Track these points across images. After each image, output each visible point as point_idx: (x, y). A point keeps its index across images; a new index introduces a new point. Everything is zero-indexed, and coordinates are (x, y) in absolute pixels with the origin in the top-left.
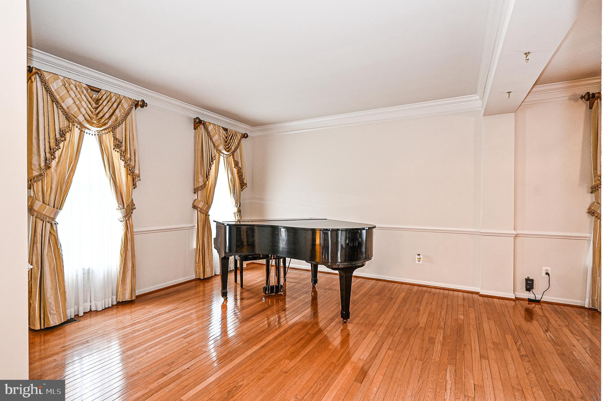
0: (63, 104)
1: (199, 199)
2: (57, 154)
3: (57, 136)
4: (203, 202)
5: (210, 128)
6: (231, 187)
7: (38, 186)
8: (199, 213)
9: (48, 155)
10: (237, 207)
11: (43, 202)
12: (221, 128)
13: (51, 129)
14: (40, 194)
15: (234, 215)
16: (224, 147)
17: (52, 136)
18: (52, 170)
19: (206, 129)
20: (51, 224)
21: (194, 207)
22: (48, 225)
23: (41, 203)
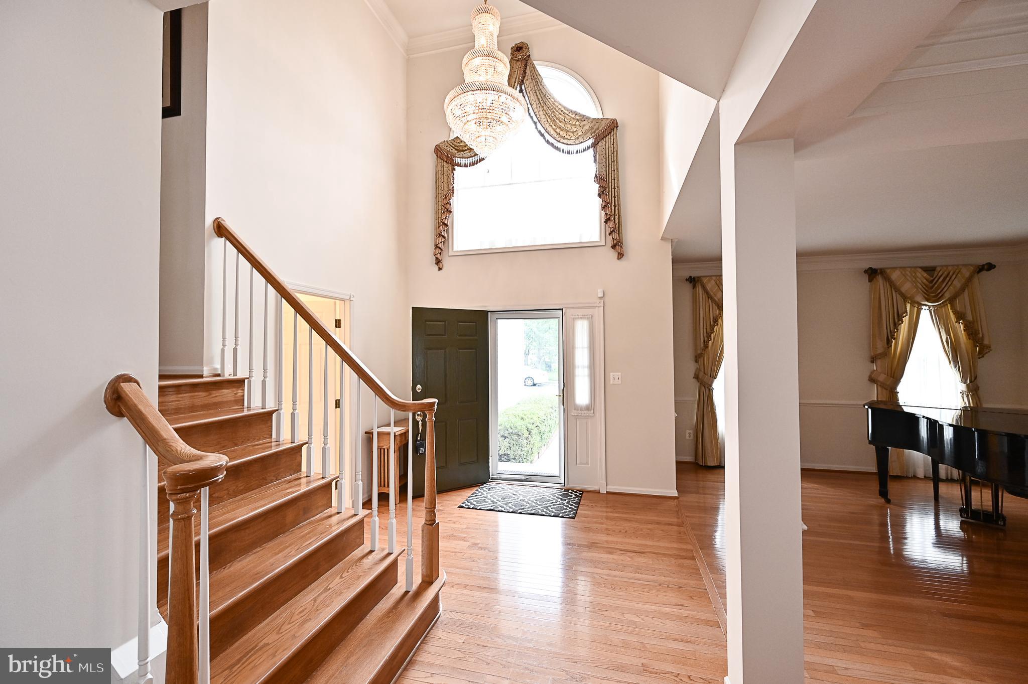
0: (715, 298)
1: (879, 370)
2: (712, 336)
3: (711, 323)
4: (885, 374)
5: (895, 276)
6: (949, 352)
7: (701, 361)
8: (879, 388)
9: (706, 338)
10: (964, 383)
11: (704, 373)
12: (920, 270)
13: (708, 319)
14: (702, 367)
15: (961, 394)
16: (924, 297)
17: (708, 324)
18: (710, 348)
19: (887, 279)
20: (709, 389)
21: (872, 380)
22: (707, 390)
23: (703, 373)
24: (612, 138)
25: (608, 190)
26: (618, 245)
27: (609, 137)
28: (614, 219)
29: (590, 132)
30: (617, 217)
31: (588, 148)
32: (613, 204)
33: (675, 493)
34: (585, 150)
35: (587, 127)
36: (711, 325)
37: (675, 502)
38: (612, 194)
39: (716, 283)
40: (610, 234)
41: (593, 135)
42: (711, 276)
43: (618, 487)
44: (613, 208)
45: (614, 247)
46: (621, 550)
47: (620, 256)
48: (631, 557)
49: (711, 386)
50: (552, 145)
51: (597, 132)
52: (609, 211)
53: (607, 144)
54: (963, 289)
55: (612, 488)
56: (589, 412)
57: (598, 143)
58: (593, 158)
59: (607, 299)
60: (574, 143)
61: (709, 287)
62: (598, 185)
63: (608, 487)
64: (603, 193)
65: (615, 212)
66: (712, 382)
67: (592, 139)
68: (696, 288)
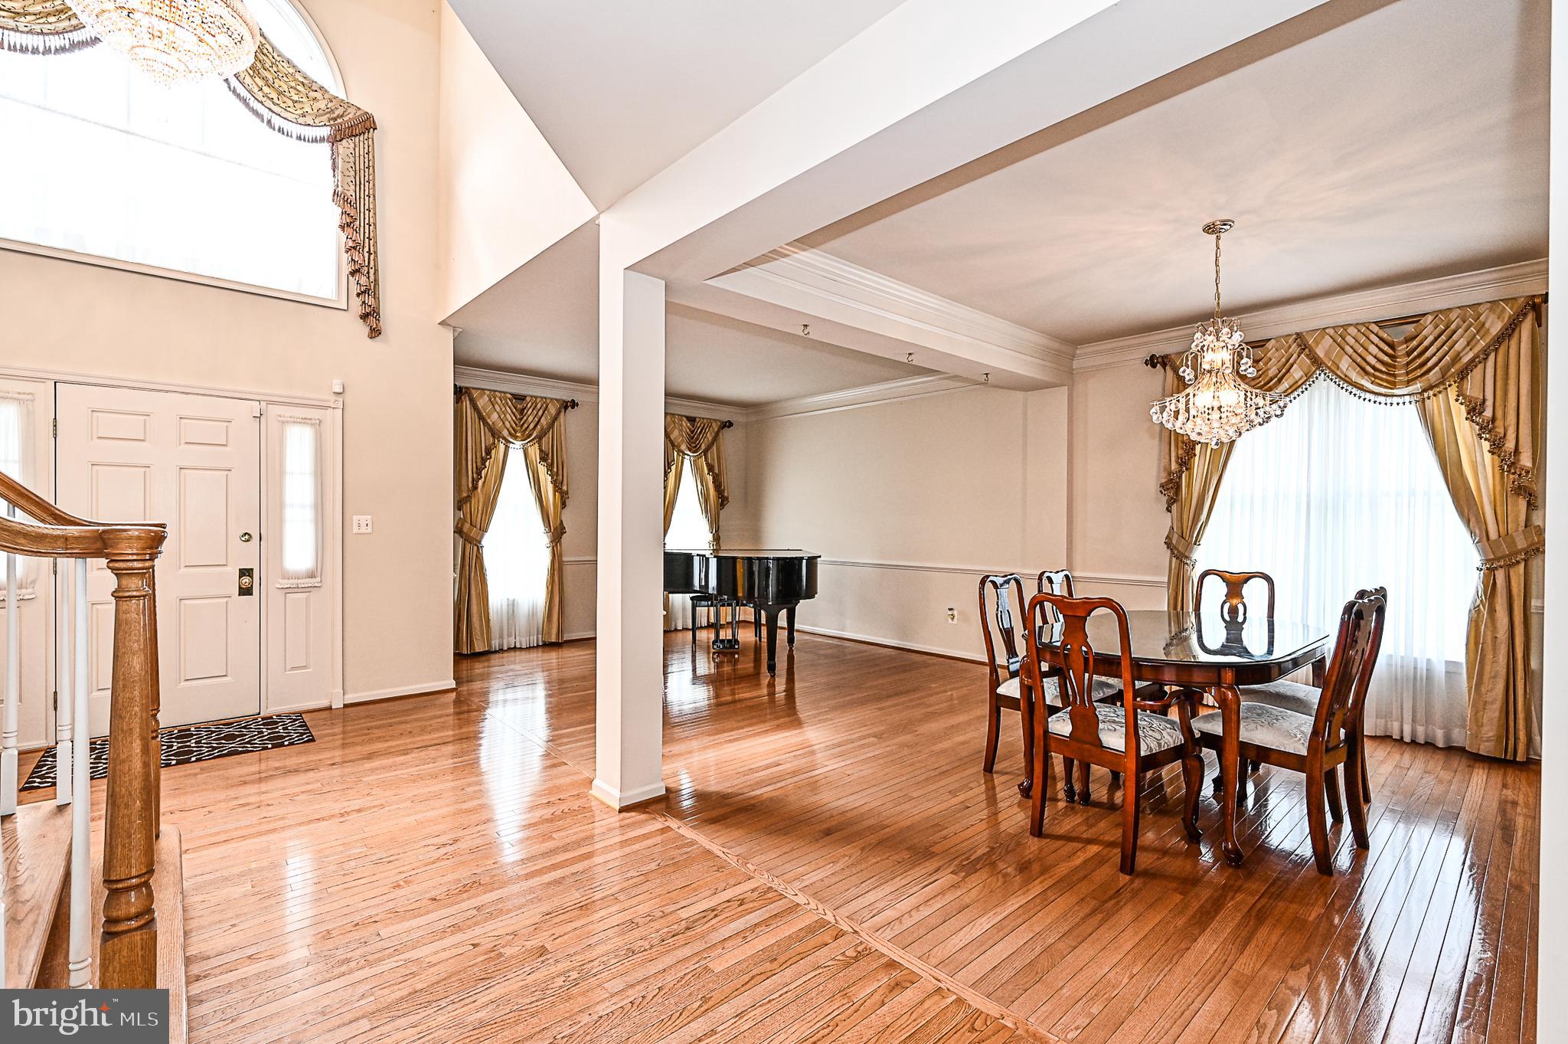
0: (489, 421)
3: (483, 455)
7: (466, 507)
9: (475, 476)
11: (471, 525)
12: (686, 418)
13: (478, 448)
14: (468, 515)
16: (687, 446)
18: (479, 491)
20: (478, 547)
23: (469, 525)
24: (366, 142)
25: (358, 223)
26: (371, 316)
27: (361, 138)
28: (368, 273)
29: (328, 115)
30: (372, 272)
31: (322, 140)
32: (366, 249)
33: (452, 684)
34: (314, 140)
35: (322, 104)
36: (482, 458)
37: (453, 695)
38: (364, 233)
39: (490, 400)
40: (358, 295)
41: (332, 122)
42: (483, 389)
43: (363, 694)
44: (366, 255)
45: (364, 317)
46: (418, 748)
47: (375, 333)
48: (437, 750)
49: (480, 542)
50: (245, 101)
51: (339, 121)
52: (359, 257)
53: (357, 149)
54: (712, 443)
55: (351, 698)
56: (313, 580)
57: (340, 141)
58: (330, 162)
59: (348, 396)
60: (295, 120)
61: (480, 404)
62: (340, 210)
63: (346, 697)
64: (348, 226)
65: (369, 263)
66: (482, 537)
67: (329, 128)
68: (462, 402)
